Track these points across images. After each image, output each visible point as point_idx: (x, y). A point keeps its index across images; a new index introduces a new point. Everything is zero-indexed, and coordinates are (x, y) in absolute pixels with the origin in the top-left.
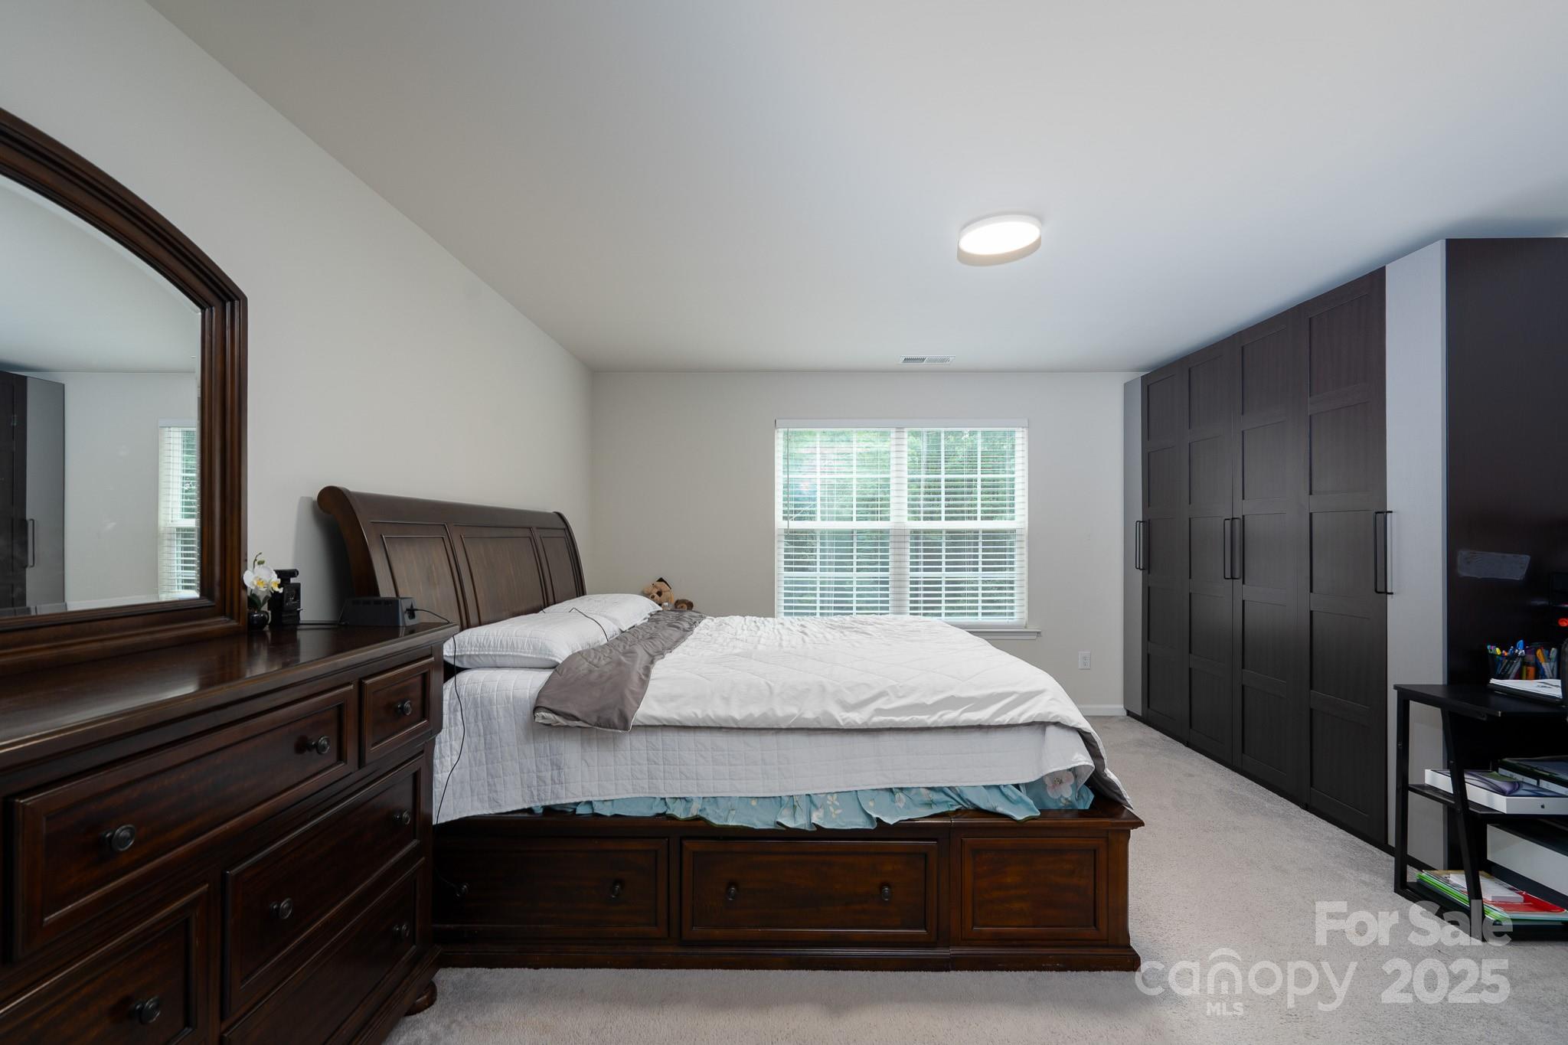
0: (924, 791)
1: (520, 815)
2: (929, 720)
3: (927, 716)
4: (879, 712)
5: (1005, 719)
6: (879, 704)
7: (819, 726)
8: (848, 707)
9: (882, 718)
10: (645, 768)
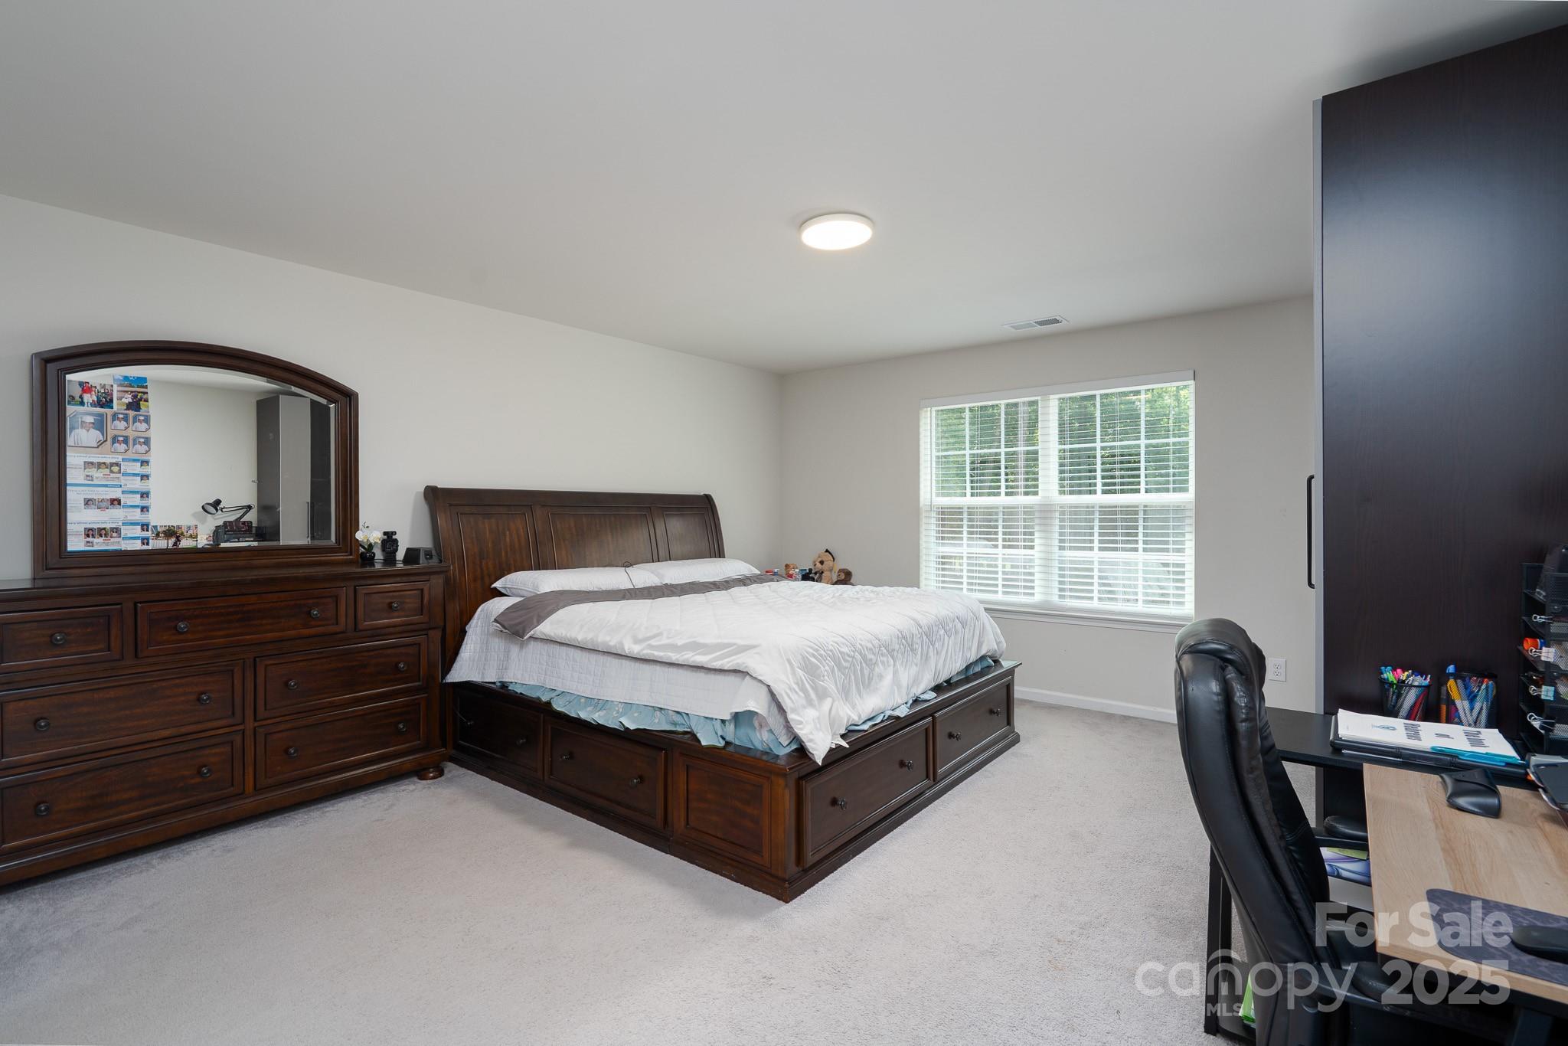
0: (670, 712)
1: (490, 685)
2: (674, 657)
3: (673, 654)
4: (651, 647)
5: (717, 665)
6: (653, 642)
7: (615, 652)
8: (637, 641)
9: (649, 651)
10: (544, 667)
